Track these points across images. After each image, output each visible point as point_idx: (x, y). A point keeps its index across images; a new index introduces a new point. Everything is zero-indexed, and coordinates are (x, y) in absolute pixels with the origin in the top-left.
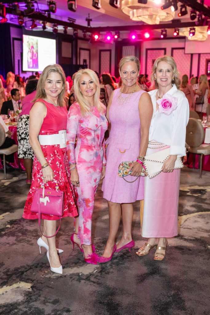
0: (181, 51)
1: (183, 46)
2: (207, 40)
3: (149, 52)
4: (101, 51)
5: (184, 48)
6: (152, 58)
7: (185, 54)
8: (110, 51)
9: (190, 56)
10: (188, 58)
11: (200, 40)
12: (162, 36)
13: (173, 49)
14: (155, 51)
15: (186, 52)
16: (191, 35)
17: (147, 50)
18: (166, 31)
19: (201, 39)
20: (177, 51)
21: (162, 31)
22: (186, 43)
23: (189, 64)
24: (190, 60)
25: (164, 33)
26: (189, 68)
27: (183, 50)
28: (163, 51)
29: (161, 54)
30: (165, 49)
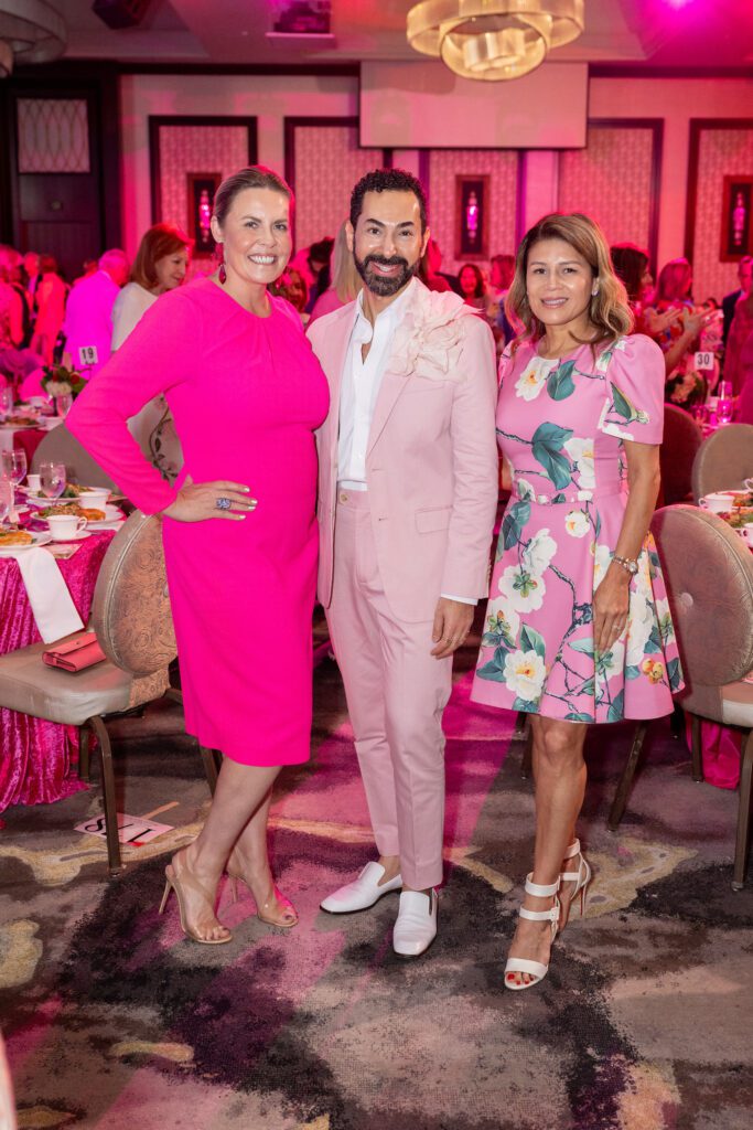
0: (332, 133)
3: (166, 133)
5: (353, 122)
6: (184, 165)
9: (378, 156)
13: (292, 123)
14: (197, 133)
15: (365, 142)
17: (156, 123)
20: (316, 133)
22: (366, 96)
28: (242, 133)
29: (234, 147)
30: (251, 123)
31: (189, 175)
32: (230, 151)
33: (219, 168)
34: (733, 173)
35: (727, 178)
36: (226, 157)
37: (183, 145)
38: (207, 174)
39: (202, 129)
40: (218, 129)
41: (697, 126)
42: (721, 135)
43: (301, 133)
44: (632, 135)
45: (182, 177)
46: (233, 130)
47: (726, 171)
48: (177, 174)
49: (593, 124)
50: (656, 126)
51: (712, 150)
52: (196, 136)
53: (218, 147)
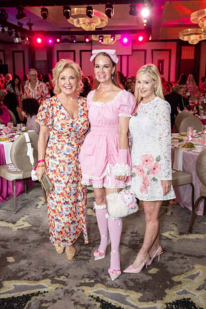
0: (88, 53)
2: (115, 44)
3: (60, 53)
4: (14, 52)
8: (23, 52)
13: (81, 51)
14: (65, 53)
17: (58, 51)
20: (85, 53)
28: (72, 53)
29: (71, 55)
30: (74, 51)
32: (70, 56)
34: (159, 59)
35: (158, 60)
37: (63, 55)
40: (69, 53)
41: (152, 51)
42: (157, 52)
43: (83, 53)
44: (141, 52)
46: (71, 52)
47: (158, 58)
49: (133, 50)
50: (145, 51)
51: (156, 55)
52: (65, 54)
53: (69, 55)
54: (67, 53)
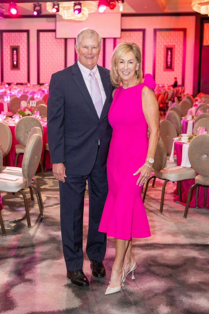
0: (50, 34)
1: (52, 28)
2: (87, 19)
5: (54, 31)
6: (9, 43)
7: (56, 38)
9: (63, 41)
10: (60, 44)
11: (77, 20)
12: (35, 13)
13: (39, 31)
14: (13, 34)
15: (58, 37)
16: (77, 12)
18: (40, 6)
19: (79, 18)
20: (46, 34)
21: (35, 6)
22: (58, 23)
23: (63, 53)
24: (63, 47)
25: (38, 8)
26: (63, 58)
27: (54, 33)
28: (25, 34)
29: (23, 38)
30: (28, 31)
31: (11, 46)
32: (22, 39)
33: (19, 44)
34: (167, 45)
35: (165, 46)
36: (21, 41)
37: (9, 38)
38: (16, 46)
39: (15, 33)
40: (19, 33)
41: (155, 31)
42: (163, 33)
43: (41, 34)
44: (136, 33)
45: (9, 47)
46: (23, 33)
47: (165, 44)
48: (7, 46)
49: (122, 30)
50: (144, 31)
51: (160, 38)
53: (19, 38)
54: (17, 34)
